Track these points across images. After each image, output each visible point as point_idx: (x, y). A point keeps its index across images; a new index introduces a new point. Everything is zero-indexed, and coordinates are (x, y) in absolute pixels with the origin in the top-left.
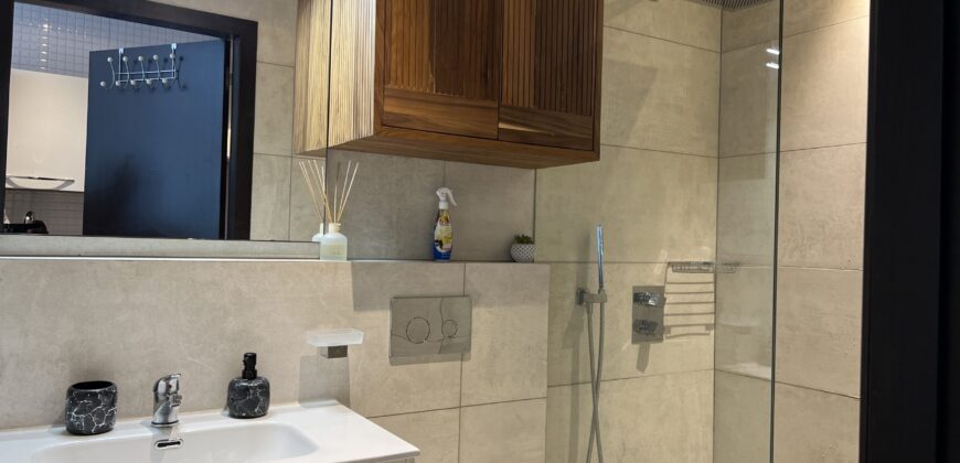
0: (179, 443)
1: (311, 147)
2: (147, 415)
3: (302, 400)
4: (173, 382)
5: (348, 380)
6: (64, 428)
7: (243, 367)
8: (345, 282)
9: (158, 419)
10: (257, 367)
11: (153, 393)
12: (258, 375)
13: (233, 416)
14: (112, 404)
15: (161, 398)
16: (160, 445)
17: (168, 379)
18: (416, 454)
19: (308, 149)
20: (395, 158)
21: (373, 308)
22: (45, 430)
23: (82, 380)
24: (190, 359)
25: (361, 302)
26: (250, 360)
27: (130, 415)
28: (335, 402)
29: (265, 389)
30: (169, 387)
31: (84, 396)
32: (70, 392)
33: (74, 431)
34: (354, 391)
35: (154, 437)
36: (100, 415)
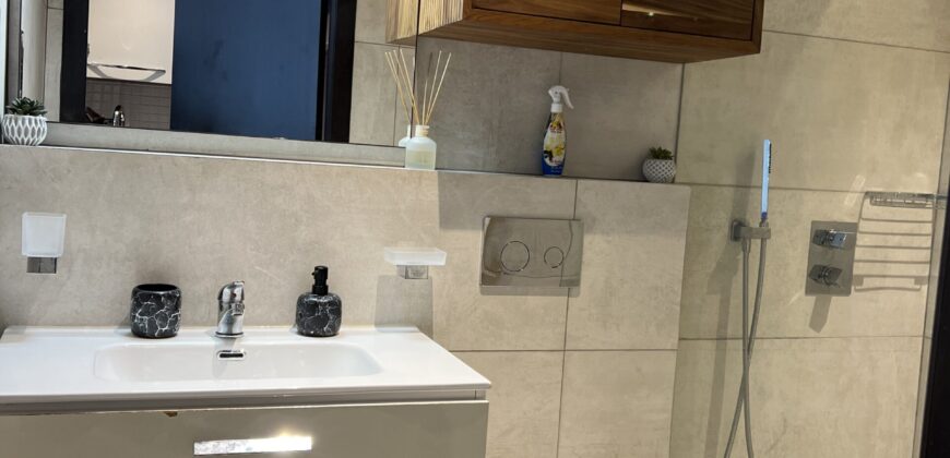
0: (241, 355)
1: (401, 35)
2: (213, 325)
3: (379, 323)
4: (237, 291)
5: (431, 306)
6: (129, 330)
7: (313, 282)
8: (430, 194)
9: (223, 329)
10: (328, 282)
11: (217, 302)
12: (329, 291)
13: (301, 333)
14: (176, 308)
15: (225, 306)
16: (222, 356)
17: (233, 286)
18: (488, 387)
19: (399, 37)
20: (499, 48)
21: (461, 226)
22: (111, 330)
23: (148, 282)
24: (257, 268)
25: (449, 218)
26: (321, 274)
27: (195, 324)
28: (416, 329)
29: (336, 307)
30: (233, 295)
31: (147, 298)
32: (135, 292)
33: (139, 333)
34: (438, 319)
35: (216, 347)
36: (164, 319)
